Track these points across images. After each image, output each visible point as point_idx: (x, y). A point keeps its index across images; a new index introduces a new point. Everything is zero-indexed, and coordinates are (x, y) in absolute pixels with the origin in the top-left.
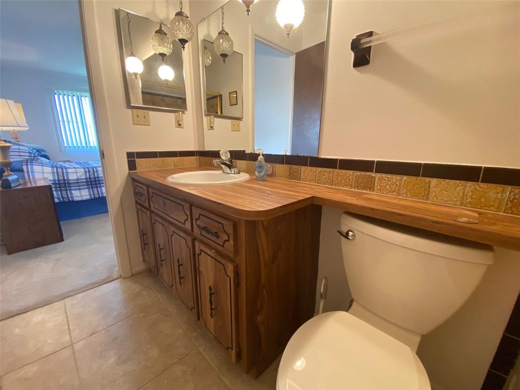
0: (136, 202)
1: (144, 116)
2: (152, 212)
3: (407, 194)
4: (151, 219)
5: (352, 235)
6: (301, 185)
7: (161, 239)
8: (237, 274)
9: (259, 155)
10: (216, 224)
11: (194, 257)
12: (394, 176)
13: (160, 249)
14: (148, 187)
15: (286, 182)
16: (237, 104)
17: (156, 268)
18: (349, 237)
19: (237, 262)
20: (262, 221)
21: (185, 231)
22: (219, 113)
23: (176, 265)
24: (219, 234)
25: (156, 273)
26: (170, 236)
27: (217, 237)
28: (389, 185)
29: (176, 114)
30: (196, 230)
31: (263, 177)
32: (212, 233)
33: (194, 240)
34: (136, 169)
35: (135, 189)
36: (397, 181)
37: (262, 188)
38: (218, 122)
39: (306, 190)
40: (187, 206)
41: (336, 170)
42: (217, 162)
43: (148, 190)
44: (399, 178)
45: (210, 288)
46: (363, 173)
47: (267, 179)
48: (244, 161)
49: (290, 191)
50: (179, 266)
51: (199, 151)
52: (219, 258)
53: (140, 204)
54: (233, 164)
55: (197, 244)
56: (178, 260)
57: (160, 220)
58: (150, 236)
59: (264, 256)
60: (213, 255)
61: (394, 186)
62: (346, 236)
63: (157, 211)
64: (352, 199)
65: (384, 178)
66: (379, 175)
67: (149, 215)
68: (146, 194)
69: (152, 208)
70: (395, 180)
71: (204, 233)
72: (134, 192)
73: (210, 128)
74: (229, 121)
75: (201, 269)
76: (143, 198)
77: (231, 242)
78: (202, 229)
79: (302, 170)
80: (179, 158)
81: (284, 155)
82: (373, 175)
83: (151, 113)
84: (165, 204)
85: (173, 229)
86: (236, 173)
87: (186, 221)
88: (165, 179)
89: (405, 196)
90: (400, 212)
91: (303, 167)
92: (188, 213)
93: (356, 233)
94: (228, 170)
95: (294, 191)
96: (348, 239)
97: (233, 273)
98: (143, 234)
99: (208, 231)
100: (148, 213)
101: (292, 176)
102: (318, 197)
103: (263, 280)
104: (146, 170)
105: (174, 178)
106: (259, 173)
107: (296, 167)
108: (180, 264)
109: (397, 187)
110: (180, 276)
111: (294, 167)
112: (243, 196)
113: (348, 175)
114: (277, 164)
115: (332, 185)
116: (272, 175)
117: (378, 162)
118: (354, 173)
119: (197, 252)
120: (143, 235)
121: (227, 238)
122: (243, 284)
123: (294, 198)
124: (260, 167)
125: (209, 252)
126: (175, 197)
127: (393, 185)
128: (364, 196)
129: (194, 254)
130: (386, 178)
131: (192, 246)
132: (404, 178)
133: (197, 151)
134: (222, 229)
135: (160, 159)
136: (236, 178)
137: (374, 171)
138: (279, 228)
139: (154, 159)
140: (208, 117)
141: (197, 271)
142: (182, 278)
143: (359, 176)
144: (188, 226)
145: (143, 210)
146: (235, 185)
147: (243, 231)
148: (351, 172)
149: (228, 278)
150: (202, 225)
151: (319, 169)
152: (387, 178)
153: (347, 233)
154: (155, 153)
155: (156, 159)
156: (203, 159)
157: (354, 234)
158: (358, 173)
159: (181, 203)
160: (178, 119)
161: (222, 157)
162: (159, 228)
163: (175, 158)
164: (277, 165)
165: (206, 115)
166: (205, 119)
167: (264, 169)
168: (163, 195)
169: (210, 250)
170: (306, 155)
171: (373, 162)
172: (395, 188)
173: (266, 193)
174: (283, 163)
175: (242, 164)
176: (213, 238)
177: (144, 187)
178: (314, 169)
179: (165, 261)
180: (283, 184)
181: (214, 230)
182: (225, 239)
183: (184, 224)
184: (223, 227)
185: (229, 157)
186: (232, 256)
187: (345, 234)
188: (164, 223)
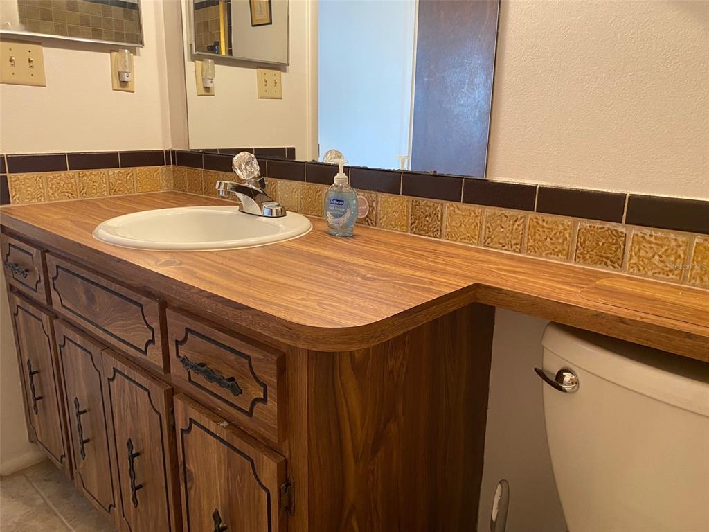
0: (11, 288)
1: (30, 61)
2: (55, 316)
3: (702, 279)
4: (53, 334)
5: (572, 382)
6: (443, 249)
7: (80, 387)
8: (286, 483)
9: (335, 169)
10: (232, 357)
11: (173, 439)
12: (672, 234)
13: (79, 413)
14: (45, 251)
15: (406, 242)
16: (271, 23)
17: (66, 460)
18: (564, 386)
19: (287, 455)
20: (351, 353)
21: (146, 370)
22: (223, 52)
23: (124, 453)
24: (239, 381)
25: (68, 473)
26: (105, 382)
27: (237, 391)
28: (661, 257)
29: (115, 54)
30: (177, 370)
31: (346, 226)
32: (220, 381)
33: (171, 393)
34: (9, 203)
35: (8, 255)
36: (679, 246)
37: (346, 258)
38: (223, 74)
39: (457, 267)
40: (152, 307)
41: (532, 215)
42: (226, 184)
43: (44, 259)
44: (684, 239)
45: (216, 515)
46: (598, 224)
47: (355, 232)
48: (295, 183)
49: (416, 268)
50: (132, 457)
51: (173, 152)
52: (238, 442)
53: (20, 294)
54: (267, 190)
55: (179, 404)
56: (129, 444)
57: (78, 339)
58: (49, 377)
59: (353, 438)
60: (224, 435)
61: (672, 259)
62: (557, 382)
63: (70, 315)
64: (571, 293)
65: (647, 237)
66: (635, 231)
67: (47, 325)
68: (38, 269)
69: (56, 306)
70: (673, 243)
71: (199, 378)
72: (5, 263)
73: (202, 91)
74: (253, 73)
75: (191, 466)
76: (31, 280)
77: (272, 404)
78: (194, 367)
79: (446, 210)
80: (122, 170)
81: (399, 172)
82: (621, 228)
83: (48, 53)
84: (91, 299)
85: (112, 362)
86: (274, 214)
87: (150, 346)
88: (91, 231)
89: (698, 282)
90: (686, 327)
91: (447, 204)
92: (156, 325)
93: (579, 377)
94: (254, 207)
95: (427, 269)
96: (561, 389)
97: (275, 480)
98: (30, 373)
99: (211, 375)
100: (45, 317)
101: (420, 225)
102: (487, 287)
103: (352, 493)
104: (35, 202)
105: (113, 230)
106: (335, 216)
107: (430, 202)
108: (134, 452)
109: (678, 260)
110: (133, 483)
111: (424, 201)
112: (299, 284)
113: (561, 228)
114: (380, 194)
115: (520, 252)
116: (368, 221)
117: (634, 199)
118: (575, 223)
119: (180, 424)
120: (32, 374)
121: (261, 395)
122: (302, 506)
123: (429, 291)
124: (339, 202)
125: (212, 426)
126: (122, 284)
127: (668, 256)
128: (599, 282)
129: (173, 428)
130: (652, 239)
131: (167, 408)
132: (697, 240)
133: (168, 152)
134: (247, 371)
135: (72, 173)
136: (277, 229)
137: (624, 221)
138: (390, 364)
139: (56, 174)
140: (199, 63)
141: (181, 471)
142: (140, 486)
143: (588, 231)
144: (155, 356)
145: (31, 309)
146: (274, 248)
147: (302, 378)
148: (568, 221)
149: (265, 494)
150: (195, 358)
151: (489, 210)
152: (656, 238)
153: (560, 376)
154: (61, 157)
155: (63, 173)
156: (185, 171)
157: (577, 378)
158: (586, 223)
159: (134, 299)
160: (121, 69)
161: (238, 172)
162: (76, 359)
163: (111, 171)
164: (383, 197)
165: (194, 58)
166: (190, 66)
167: (348, 206)
168: (86, 274)
169: (216, 422)
170: (456, 173)
171: (622, 197)
172: (675, 262)
173: (359, 275)
174: (395, 191)
175: (287, 189)
176: (225, 393)
177: (34, 251)
178: (477, 209)
179: (92, 442)
180: (400, 247)
181: (227, 373)
182: (255, 397)
183: (145, 353)
184: (251, 366)
185: (257, 173)
186: (274, 439)
187: (553, 379)
188: (91, 347)
